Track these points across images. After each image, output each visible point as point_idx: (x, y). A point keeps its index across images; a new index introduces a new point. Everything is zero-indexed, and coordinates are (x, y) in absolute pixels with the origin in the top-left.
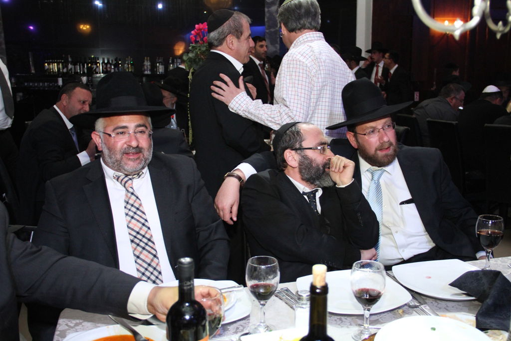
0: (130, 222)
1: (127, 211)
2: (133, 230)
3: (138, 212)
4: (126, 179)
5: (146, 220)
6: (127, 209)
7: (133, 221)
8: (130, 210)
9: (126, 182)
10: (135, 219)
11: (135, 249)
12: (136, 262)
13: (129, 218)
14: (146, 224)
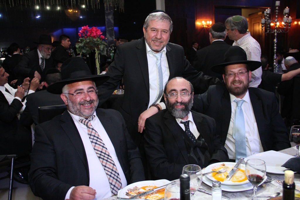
0: (95, 146)
1: (92, 140)
2: (98, 150)
3: (99, 140)
4: (87, 121)
5: (104, 144)
6: (91, 138)
7: (97, 145)
8: (93, 139)
9: (88, 123)
10: (98, 144)
11: (103, 162)
12: (105, 169)
13: (94, 144)
14: (104, 146)
